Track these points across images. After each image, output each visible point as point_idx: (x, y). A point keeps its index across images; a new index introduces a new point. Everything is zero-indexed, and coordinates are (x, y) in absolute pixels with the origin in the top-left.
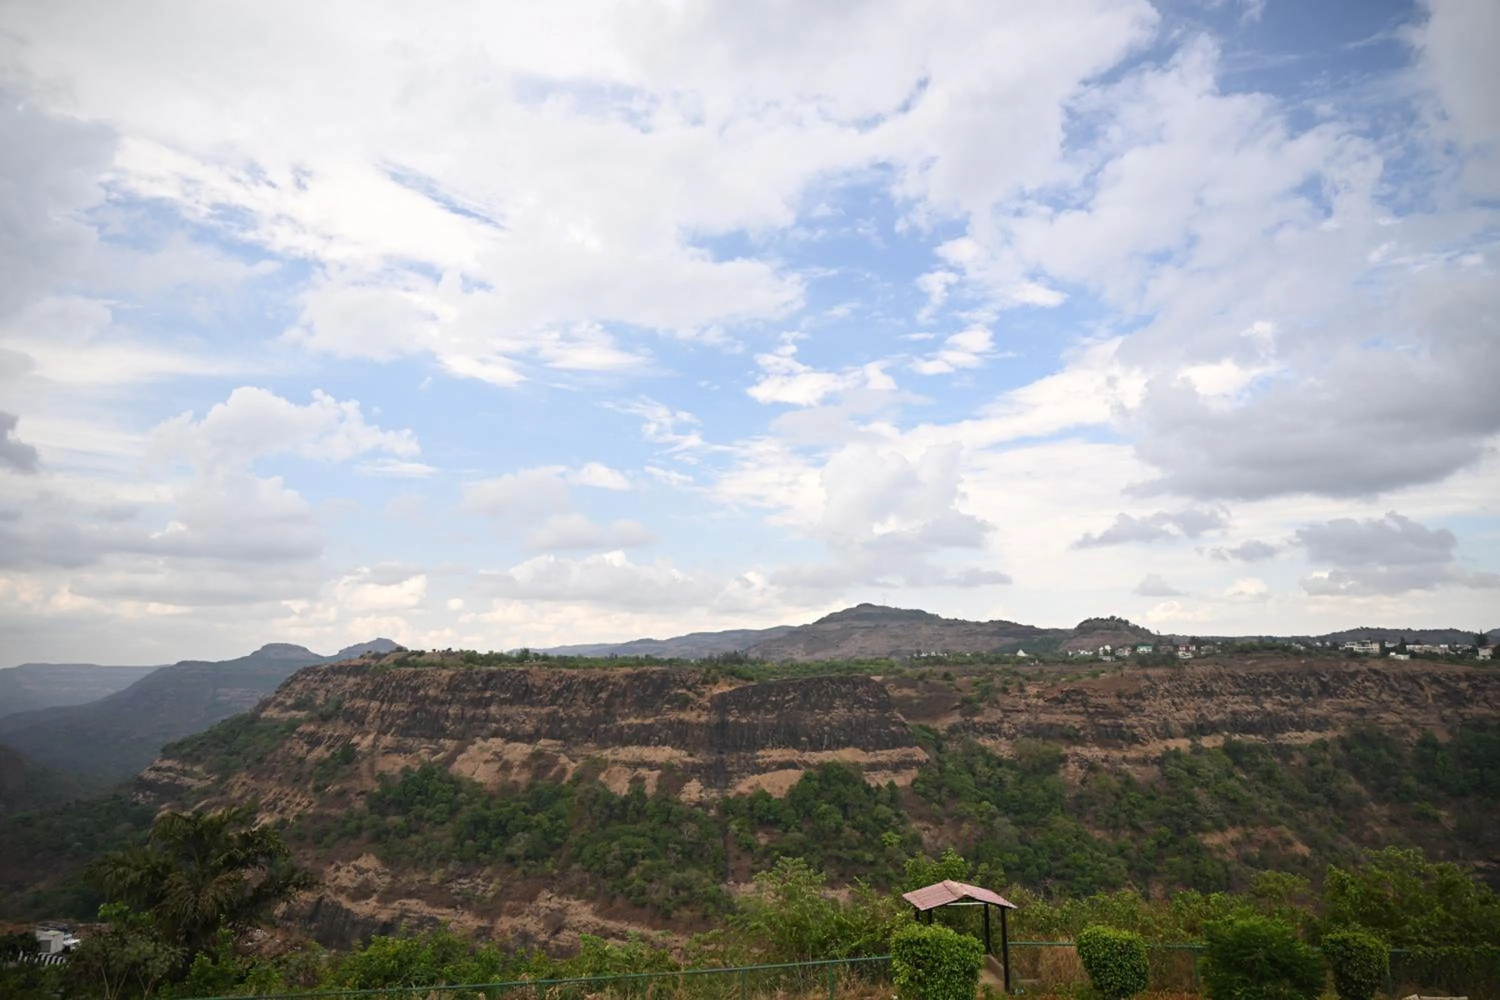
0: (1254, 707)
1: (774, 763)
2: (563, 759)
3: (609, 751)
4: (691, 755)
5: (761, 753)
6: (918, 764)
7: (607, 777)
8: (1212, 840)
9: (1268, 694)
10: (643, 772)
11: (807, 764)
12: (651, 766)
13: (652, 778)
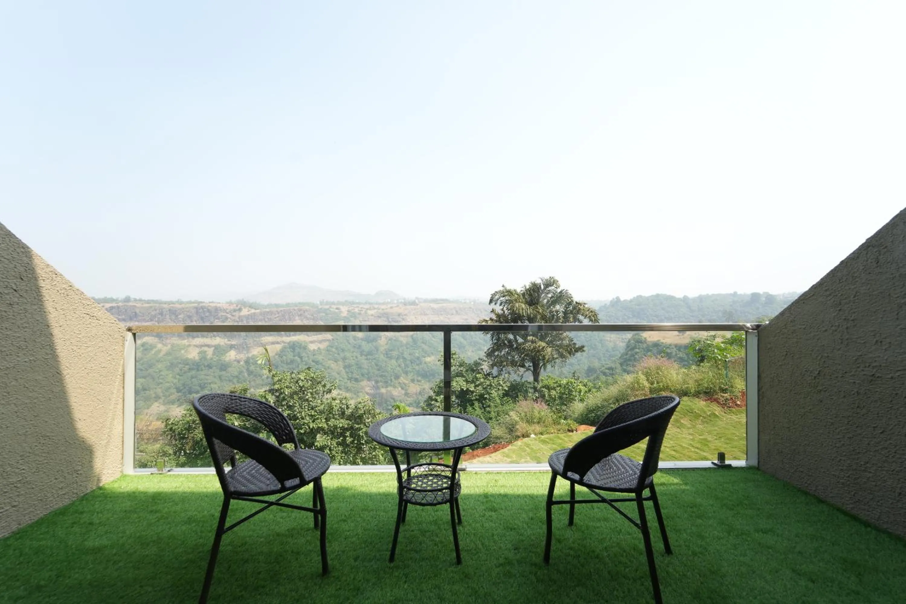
0: (438, 319)
1: (269, 342)
2: (160, 346)
3: (186, 341)
4: (229, 341)
5: (263, 338)
6: (328, 340)
7: (186, 352)
8: (428, 359)
9: (441, 314)
10: (206, 349)
11: (283, 342)
12: (208, 346)
13: (210, 352)
